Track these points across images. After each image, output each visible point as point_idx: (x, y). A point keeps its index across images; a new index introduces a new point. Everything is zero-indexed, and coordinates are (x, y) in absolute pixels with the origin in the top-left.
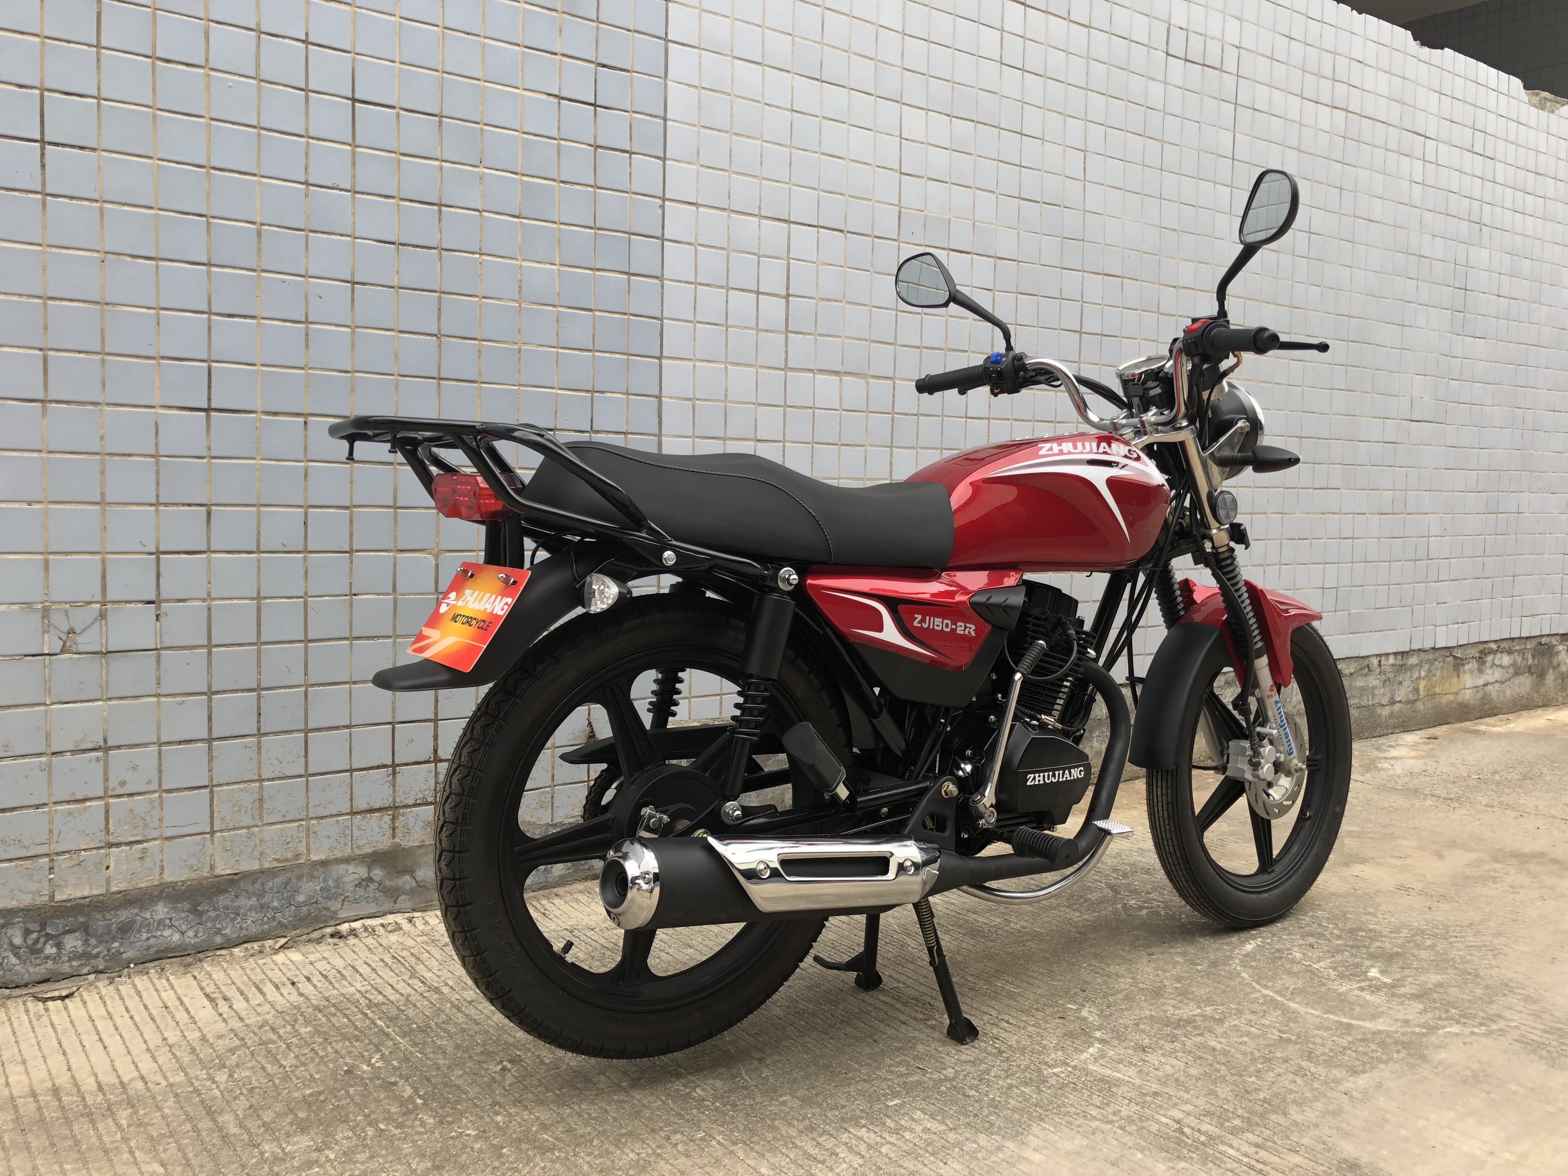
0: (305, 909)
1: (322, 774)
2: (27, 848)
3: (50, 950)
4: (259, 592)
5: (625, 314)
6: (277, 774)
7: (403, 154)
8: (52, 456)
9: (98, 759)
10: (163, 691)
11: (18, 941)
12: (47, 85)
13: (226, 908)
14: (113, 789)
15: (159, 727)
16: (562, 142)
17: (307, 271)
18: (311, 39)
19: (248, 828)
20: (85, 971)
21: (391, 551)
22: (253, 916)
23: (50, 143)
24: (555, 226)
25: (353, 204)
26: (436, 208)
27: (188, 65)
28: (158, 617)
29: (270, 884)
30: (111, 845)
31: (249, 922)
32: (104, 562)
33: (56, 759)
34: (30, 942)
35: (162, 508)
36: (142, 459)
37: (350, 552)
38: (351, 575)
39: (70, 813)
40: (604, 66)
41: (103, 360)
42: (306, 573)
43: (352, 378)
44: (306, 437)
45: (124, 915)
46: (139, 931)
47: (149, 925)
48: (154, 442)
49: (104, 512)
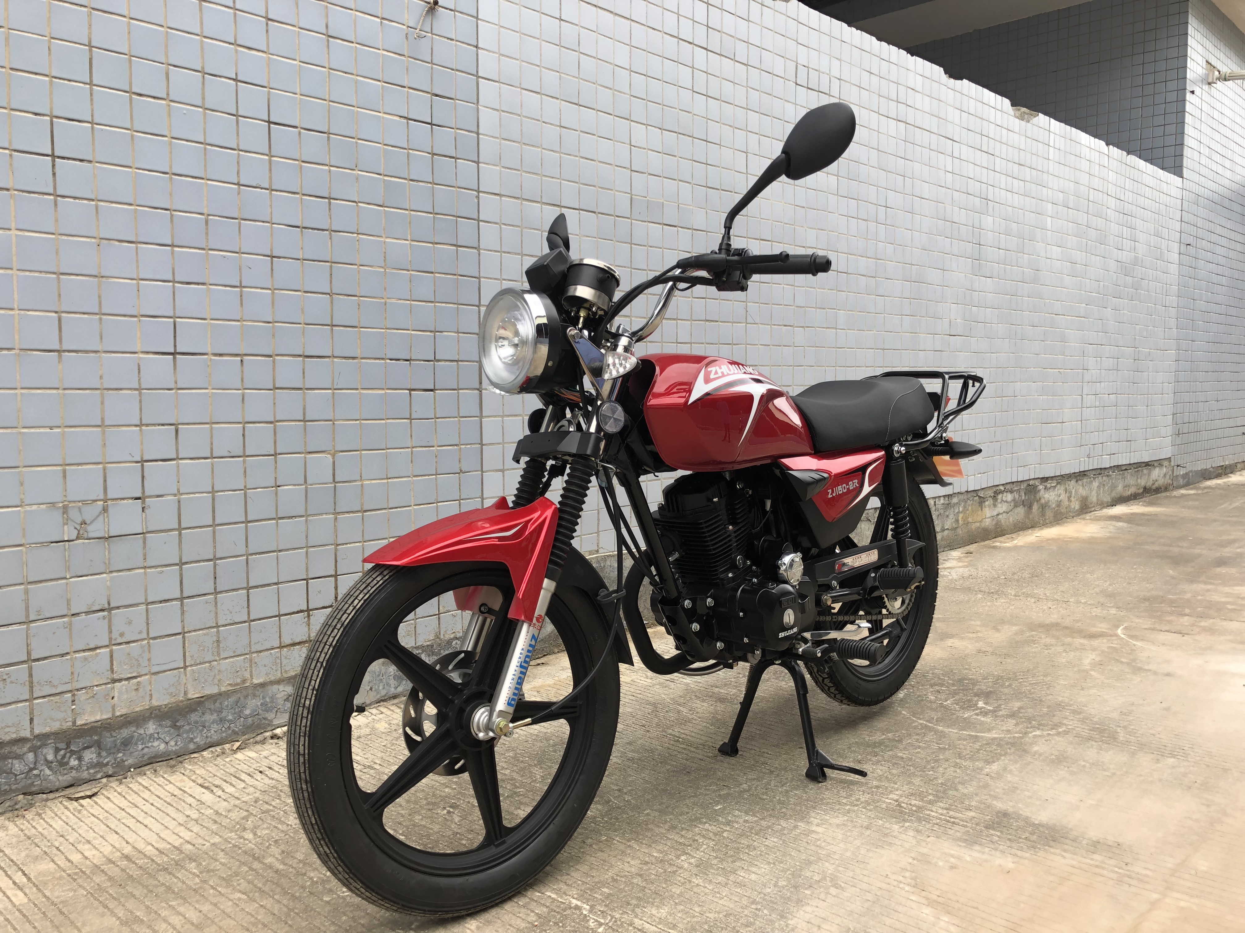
0: (250, 719)
1: (260, 619)
2: (55, 687)
3: (74, 762)
4: (213, 488)
5: (455, 275)
6: (229, 622)
7: (303, 162)
8: (67, 392)
9: (104, 618)
10: (148, 564)
11: (50, 757)
12: (55, 114)
13: (196, 722)
14: (115, 640)
15: (146, 591)
16: (411, 151)
17: (240, 248)
18: (239, 78)
19: (210, 662)
20: (99, 776)
21: (303, 453)
22: (215, 727)
23: (59, 157)
24: (407, 212)
25: (271, 199)
26: (327, 200)
27: (154, 98)
28: (143, 508)
29: (226, 703)
30: (114, 681)
31: (212, 732)
32: (104, 469)
33: (74, 619)
34: (59, 758)
35: (144, 428)
36: (130, 392)
37: (275, 455)
38: (276, 472)
39: (86, 659)
40: (437, 95)
41: (101, 319)
42: (245, 472)
43: (273, 327)
44: (242, 372)
45: (125, 733)
46: (136, 744)
47: (143, 739)
48: (137, 378)
49: (104, 433)
